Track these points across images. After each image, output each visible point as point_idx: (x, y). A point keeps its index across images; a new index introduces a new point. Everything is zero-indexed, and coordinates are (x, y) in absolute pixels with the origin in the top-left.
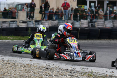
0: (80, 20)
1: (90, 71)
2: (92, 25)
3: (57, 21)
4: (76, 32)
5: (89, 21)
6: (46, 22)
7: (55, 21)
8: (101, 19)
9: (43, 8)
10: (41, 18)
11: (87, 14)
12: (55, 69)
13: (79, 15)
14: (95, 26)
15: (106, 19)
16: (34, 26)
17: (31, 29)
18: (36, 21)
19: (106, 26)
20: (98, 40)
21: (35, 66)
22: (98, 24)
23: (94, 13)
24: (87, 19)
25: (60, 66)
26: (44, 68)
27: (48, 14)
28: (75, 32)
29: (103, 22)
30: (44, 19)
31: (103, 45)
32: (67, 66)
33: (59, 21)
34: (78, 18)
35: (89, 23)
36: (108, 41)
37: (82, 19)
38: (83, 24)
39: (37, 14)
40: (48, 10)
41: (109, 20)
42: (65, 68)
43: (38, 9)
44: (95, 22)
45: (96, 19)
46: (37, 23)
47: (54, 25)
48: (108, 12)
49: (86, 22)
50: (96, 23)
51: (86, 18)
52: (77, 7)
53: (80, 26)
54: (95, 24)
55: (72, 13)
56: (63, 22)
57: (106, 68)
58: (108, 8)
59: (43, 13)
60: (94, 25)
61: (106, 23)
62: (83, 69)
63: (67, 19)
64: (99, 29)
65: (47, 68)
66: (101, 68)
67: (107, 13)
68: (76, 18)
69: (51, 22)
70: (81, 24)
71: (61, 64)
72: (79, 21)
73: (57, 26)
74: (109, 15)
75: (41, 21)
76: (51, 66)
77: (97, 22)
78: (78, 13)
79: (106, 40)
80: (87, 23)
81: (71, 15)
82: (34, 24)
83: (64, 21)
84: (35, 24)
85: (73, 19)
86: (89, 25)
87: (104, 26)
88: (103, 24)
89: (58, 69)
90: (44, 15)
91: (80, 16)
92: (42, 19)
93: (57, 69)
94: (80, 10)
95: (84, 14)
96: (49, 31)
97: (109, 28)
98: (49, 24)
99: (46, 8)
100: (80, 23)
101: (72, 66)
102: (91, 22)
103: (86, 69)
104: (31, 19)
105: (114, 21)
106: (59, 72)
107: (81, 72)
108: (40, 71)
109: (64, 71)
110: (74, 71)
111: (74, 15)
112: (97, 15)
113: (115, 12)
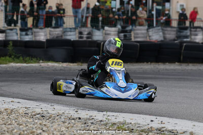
0: (103, 28)
1: (121, 120)
2: (125, 36)
3: (61, 29)
4: (96, 48)
5: (119, 29)
6: (41, 31)
7: (58, 30)
8: (141, 25)
9: (35, 6)
11: (116, 17)
12: (57, 117)
13: (101, 19)
14: (131, 39)
15: (150, 26)
16: (19, 39)
17: (13, 43)
18: (22, 30)
19: (151, 38)
20: (137, 64)
21: (21, 111)
22: (136, 35)
23: (130, 14)
24: (115, 26)
25: (67, 112)
26: (38, 116)
27: (45, 17)
28: (93, 49)
29: (146, 31)
31: (145, 72)
32: (80, 111)
33: (65, 30)
34: (100, 23)
35: (119, 32)
36: (155, 65)
37: (107, 26)
38: (109, 34)
40: (45, 8)
41: (156, 27)
42: (76, 116)
44: (131, 31)
45: (132, 26)
46: (24, 33)
47: (56, 36)
48: (154, 12)
49: (115, 31)
50: (132, 33)
51: (114, 23)
52: (97, 4)
53: (104, 38)
54: (131, 35)
55: (88, 15)
56: (72, 30)
57: (150, 115)
58: (155, 5)
59: (35, 13)
60: (128, 36)
61: (150, 33)
62: (109, 118)
64: (138, 44)
65: (43, 116)
66: (141, 115)
67: (153, 15)
68: (95, 24)
69: (50, 31)
70: (106, 34)
72: (102, 30)
73: (60, 38)
74: (157, 18)
75: (31, 29)
76: (50, 111)
77: (134, 30)
78: (100, 15)
79: (150, 64)
80: (116, 33)
81: (87, 18)
82: (19, 34)
83: (73, 28)
84: (21, 35)
85: (91, 26)
86: (119, 37)
87: (148, 37)
88: (145, 35)
89: (62, 117)
91: (103, 19)
93: (60, 118)
94: (103, 9)
95: (111, 15)
96: (47, 48)
97: (156, 42)
98: (46, 35)
99: (41, 5)
100: (103, 32)
101: (87, 112)
102: (123, 30)
103: (115, 117)
104: (13, 25)
105: (165, 29)
106: (64, 122)
107: (105, 122)
108: (29, 120)
109: (73, 121)
110: (91, 121)
111: (92, 18)
112: (134, 18)
113: (167, 12)
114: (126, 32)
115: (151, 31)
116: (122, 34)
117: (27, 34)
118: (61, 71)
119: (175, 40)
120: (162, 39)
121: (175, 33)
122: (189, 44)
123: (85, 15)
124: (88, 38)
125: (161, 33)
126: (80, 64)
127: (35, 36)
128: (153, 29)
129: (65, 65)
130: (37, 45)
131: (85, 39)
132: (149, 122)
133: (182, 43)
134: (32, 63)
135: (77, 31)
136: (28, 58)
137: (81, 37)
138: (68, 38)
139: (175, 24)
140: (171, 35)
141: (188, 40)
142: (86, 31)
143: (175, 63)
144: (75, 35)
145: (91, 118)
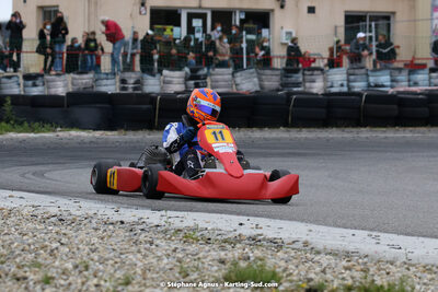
0: (160, 72)
1: (191, 224)
2: (196, 85)
3: (91, 75)
4: (149, 106)
5: (186, 74)
6: (57, 78)
7: (85, 76)
9: (49, 38)
10: (42, 66)
12: (85, 222)
13: (156, 57)
15: (238, 67)
16: (22, 93)
17: (12, 100)
18: (27, 77)
19: (239, 87)
21: (25, 212)
22: (214, 84)
23: (203, 50)
24: (180, 69)
25: (101, 212)
26: (53, 219)
28: (145, 107)
29: (230, 76)
30: (50, 69)
32: (122, 211)
33: (97, 76)
34: (156, 64)
35: (187, 79)
36: (246, 132)
38: (169, 82)
39: (29, 54)
40: (64, 41)
41: (247, 69)
42: (116, 218)
43: (33, 40)
44: (205, 77)
45: (208, 69)
46: (30, 83)
47: (82, 87)
48: (244, 45)
49: (180, 77)
50: (208, 80)
52: (150, 32)
53: (162, 88)
54: (206, 83)
55: (135, 51)
56: (109, 77)
57: (238, 214)
58: (244, 33)
59: (49, 50)
60: (202, 85)
61: (238, 80)
62: (170, 220)
63: (121, 67)
65: (61, 220)
66: (223, 215)
67: (242, 49)
69: (73, 79)
70: (165, 82)
71: (103, 206)
72: (158, 76)
73: (90, 90)
74: (248, 53)
75: (42, 76)
76: (73, 211)
77: (211, 75)
78: (155, 52)
79: (239, 131)
80: (182, 80)
81: (133, 55)
82: (22, 86)
84: (25, 86)
86: (186, 87)
87: (234, 86)
88: (230, 83)
89: (94, 221)
90: (50, 58)
91: (160, 58)
92: (47, 70)
93: (90, 222)
94: (159, 41)
95: (174, 51)
96: (68, 106)
97: (248, 94)
98: (66, 86)
99: (57, 36)
100: (159, 79)
101: (135, 212)
102: (193, 76)
103: (180, 219)
105: (262, 72)
106: (96, 229)
107: (163, 228)
108: (38, 227)
109: (111, 227)
110: (142, 227)
111: (141, 56)
112: (211, 54)
113: (265, 44)
114: (198, 78)
115: (239, 77)
116: (192, 82)
117: (35, 85)
118: (92, 145)
119: (278, 90)
120: (258, 89)
121: (278, 78)
122: (301, 96)
123: (130, 51)
124: (135, 89)
125: (256, 79)
126: (123, 131)
127: (49, 88)
128: (243, 73)
129: (98, 134)
130: (52, 101)
131: (130, 91)
132: (236, 226)
133: (289, 94)
134: (44, 132)
135: (118, 78)
136: (37, 124)
137: (124, 89)
138: (103, 89)
139: (278, 63)
140: (272, 82)
141: (300, 89)
142: (132, 78)
143: (278, 127)
144: (115, 84)
145: (141, 222)
